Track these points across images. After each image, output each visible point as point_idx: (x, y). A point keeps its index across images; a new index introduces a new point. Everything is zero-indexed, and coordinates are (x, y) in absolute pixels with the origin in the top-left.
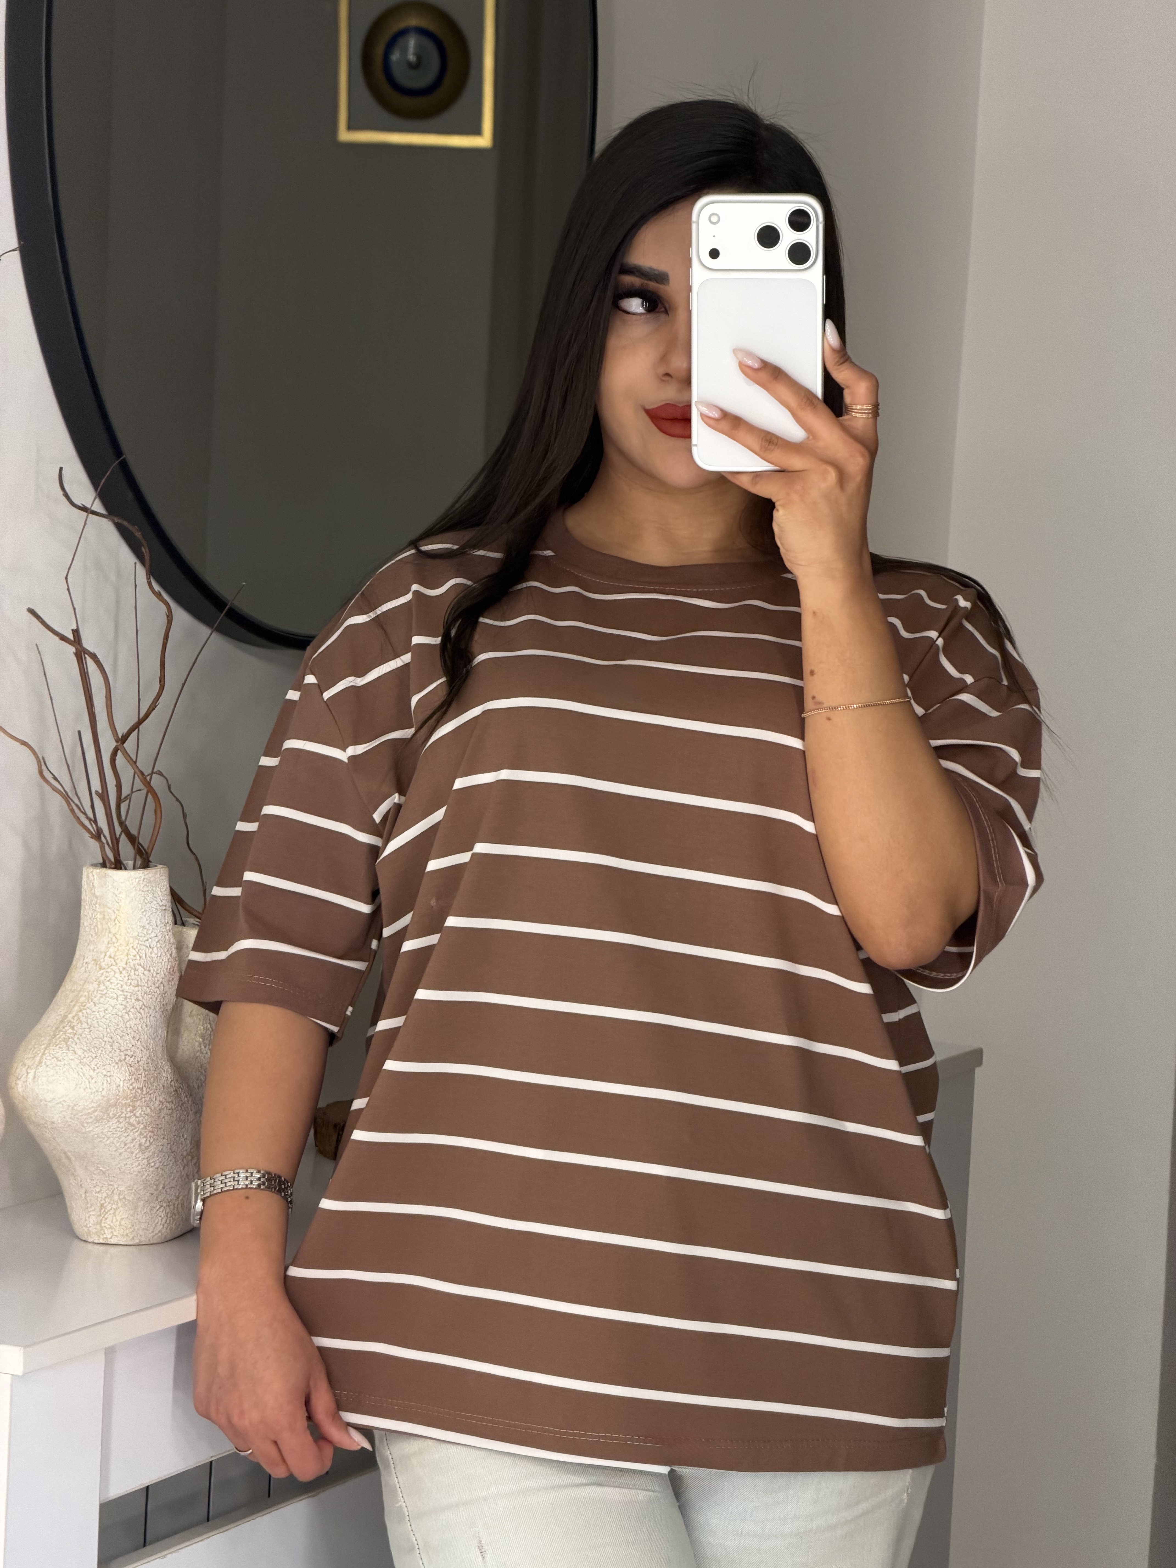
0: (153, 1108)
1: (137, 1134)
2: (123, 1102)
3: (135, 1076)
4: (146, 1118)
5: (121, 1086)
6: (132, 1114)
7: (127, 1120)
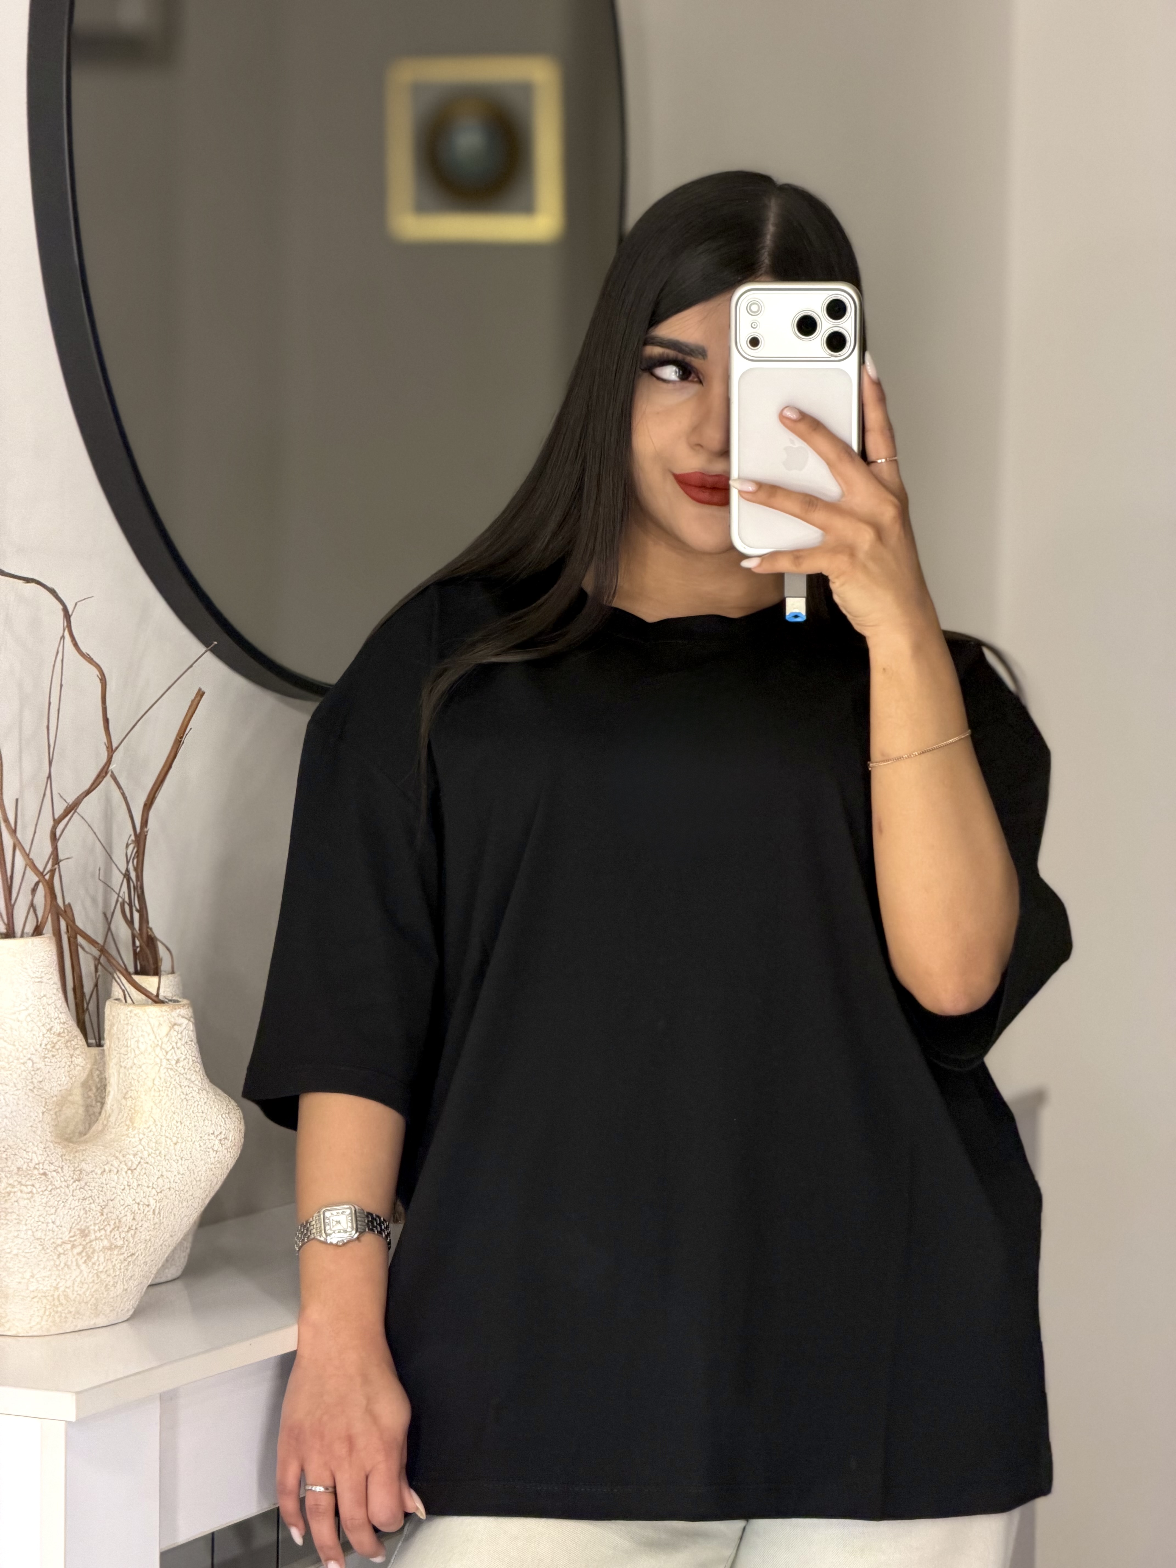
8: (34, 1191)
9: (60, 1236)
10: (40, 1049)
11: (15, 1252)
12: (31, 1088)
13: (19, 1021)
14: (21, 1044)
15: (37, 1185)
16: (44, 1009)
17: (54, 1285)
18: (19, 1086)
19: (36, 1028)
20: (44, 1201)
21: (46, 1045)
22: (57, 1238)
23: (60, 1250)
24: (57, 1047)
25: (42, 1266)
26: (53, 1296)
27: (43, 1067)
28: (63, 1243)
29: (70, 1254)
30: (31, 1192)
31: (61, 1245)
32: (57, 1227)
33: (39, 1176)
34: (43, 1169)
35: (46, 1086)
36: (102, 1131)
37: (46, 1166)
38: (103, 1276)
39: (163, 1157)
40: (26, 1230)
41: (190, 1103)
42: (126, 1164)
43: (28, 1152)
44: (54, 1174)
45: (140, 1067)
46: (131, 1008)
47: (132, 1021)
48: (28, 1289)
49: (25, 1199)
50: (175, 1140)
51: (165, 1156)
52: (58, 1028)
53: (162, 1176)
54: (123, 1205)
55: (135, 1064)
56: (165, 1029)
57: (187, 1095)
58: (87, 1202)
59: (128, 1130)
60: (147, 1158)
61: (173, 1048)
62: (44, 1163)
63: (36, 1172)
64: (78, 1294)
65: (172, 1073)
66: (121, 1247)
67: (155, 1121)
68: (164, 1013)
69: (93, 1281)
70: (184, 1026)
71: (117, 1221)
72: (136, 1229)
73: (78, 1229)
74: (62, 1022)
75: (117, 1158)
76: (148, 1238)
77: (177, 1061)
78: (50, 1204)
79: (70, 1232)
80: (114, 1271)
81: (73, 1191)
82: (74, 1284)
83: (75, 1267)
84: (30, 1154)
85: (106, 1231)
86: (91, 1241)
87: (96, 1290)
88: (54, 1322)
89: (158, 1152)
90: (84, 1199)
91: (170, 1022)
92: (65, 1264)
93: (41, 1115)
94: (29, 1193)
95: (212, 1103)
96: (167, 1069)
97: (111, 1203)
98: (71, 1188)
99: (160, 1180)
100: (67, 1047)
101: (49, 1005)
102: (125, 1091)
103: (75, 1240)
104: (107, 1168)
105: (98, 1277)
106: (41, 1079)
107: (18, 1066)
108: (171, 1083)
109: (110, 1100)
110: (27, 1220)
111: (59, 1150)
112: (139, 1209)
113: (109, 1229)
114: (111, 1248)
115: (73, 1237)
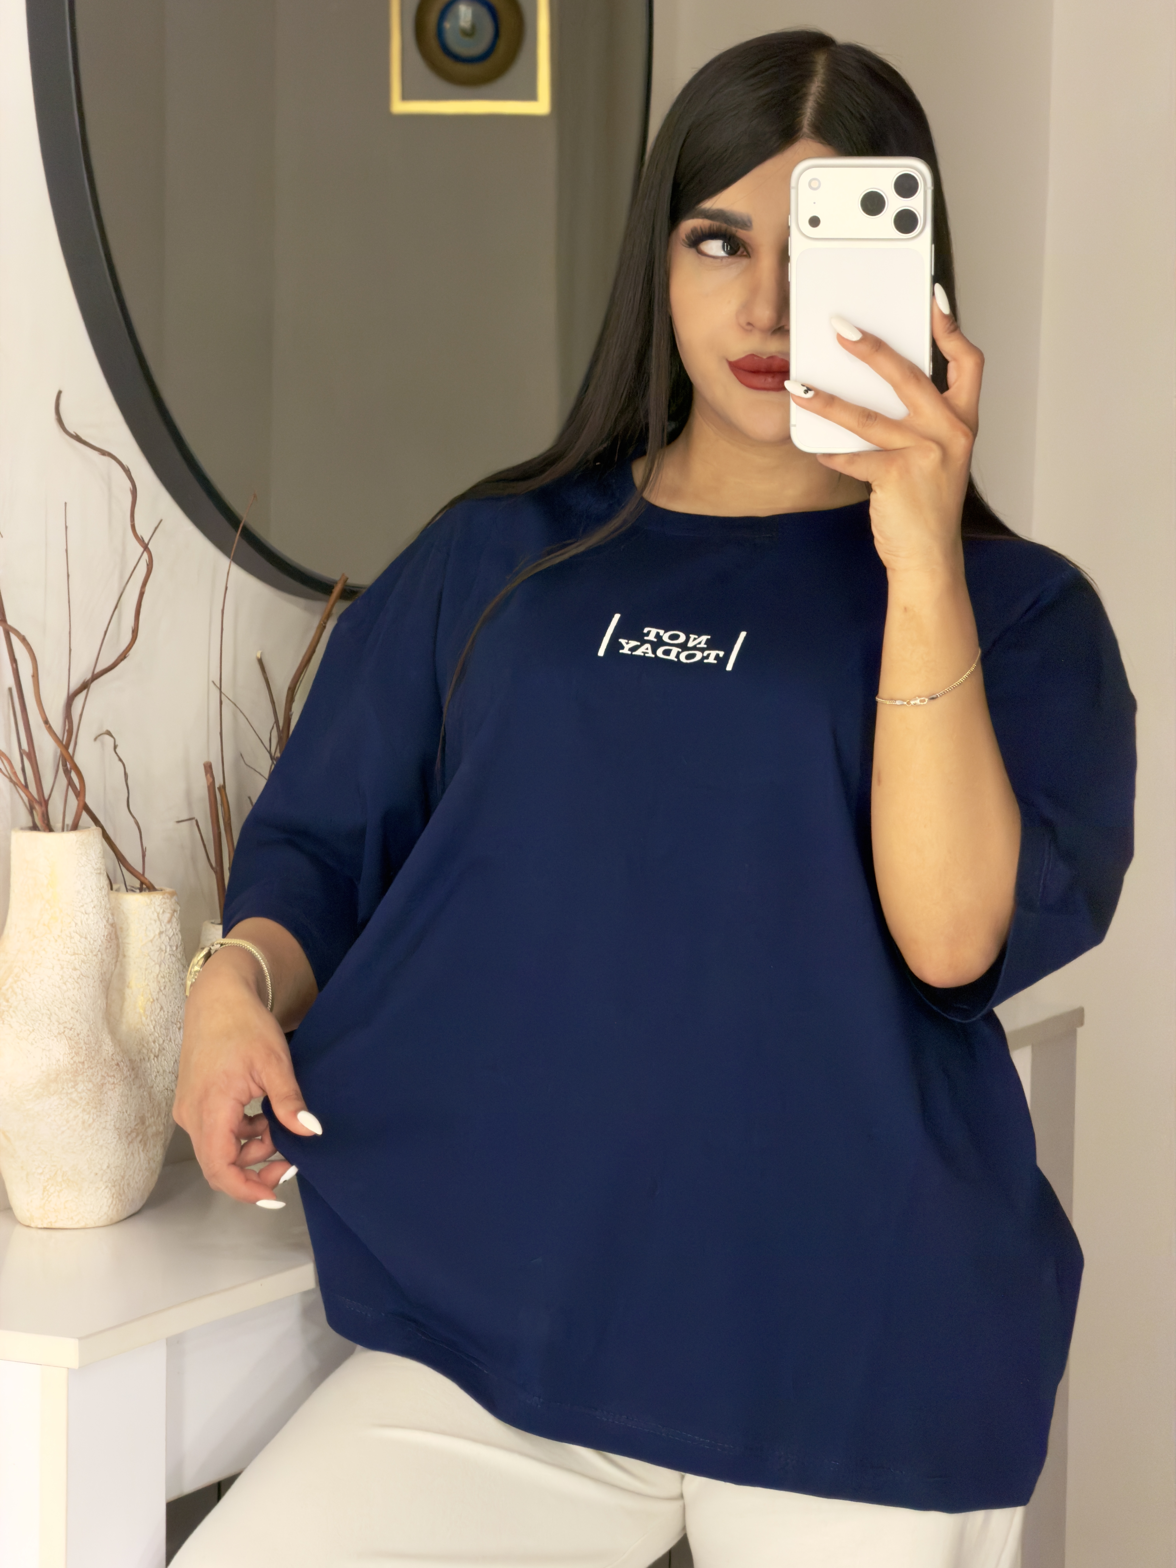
0: (95, 1083)
2: (64, 1077)
3: (75, 1050)
4: (89, 1093)
7: (69, 1096)
8: (115, 1082)
9: (129, 1125)
10: (104, 941)
12: (101, 979)
13: (86, 913)
14: (92, 937)
15: (116, 1076)
16: (102, 900)
17: (122, 1174)
19: (100, 920)
21: (107, 935)
22: (128, 1128)
23: (130, 1138)
25: (116, 1156)
26: (120, 1186)
27: (106, 958)
28: (132, 1132)
29: (136, 1141)
30: (114, 1083)
31: (129, 1134)
32: (129, 1116)
33: (115, 1067)
34: (116, 1060)
37: (117, 1057)
38: (151, 1162)
39: (173, 1041)
40: (110, 1121)
44: (122, 1063)
49: (109, 1090)
54: (159, 1091)
56: (167, 916)
58: (142, 1090)
60: (162, 1045)
61: (174, 934)
64: (137, 1183)
65: (174, 959)
68: (168, 901)
69: (146, 1169)
70: (178, 912)
73: (140, 1117)
79: (135, 1120)
81: (134, 1079)
82: (134, 1173)
83: (136, 1155)
85: (154, 1118)
86: (146, 1128)
89: (169, 1038)
90: (140, 1087)
92: (132, 1153)
94: (113, 1084)
96: (170, 955)
97: (152, 1090)
103: (137, 1129)
105: (149, 1163)
108: (172, 968)
110: (111, 1110)
113: (156, 1115)
114: (157, 1134)
115: (136, 1125)
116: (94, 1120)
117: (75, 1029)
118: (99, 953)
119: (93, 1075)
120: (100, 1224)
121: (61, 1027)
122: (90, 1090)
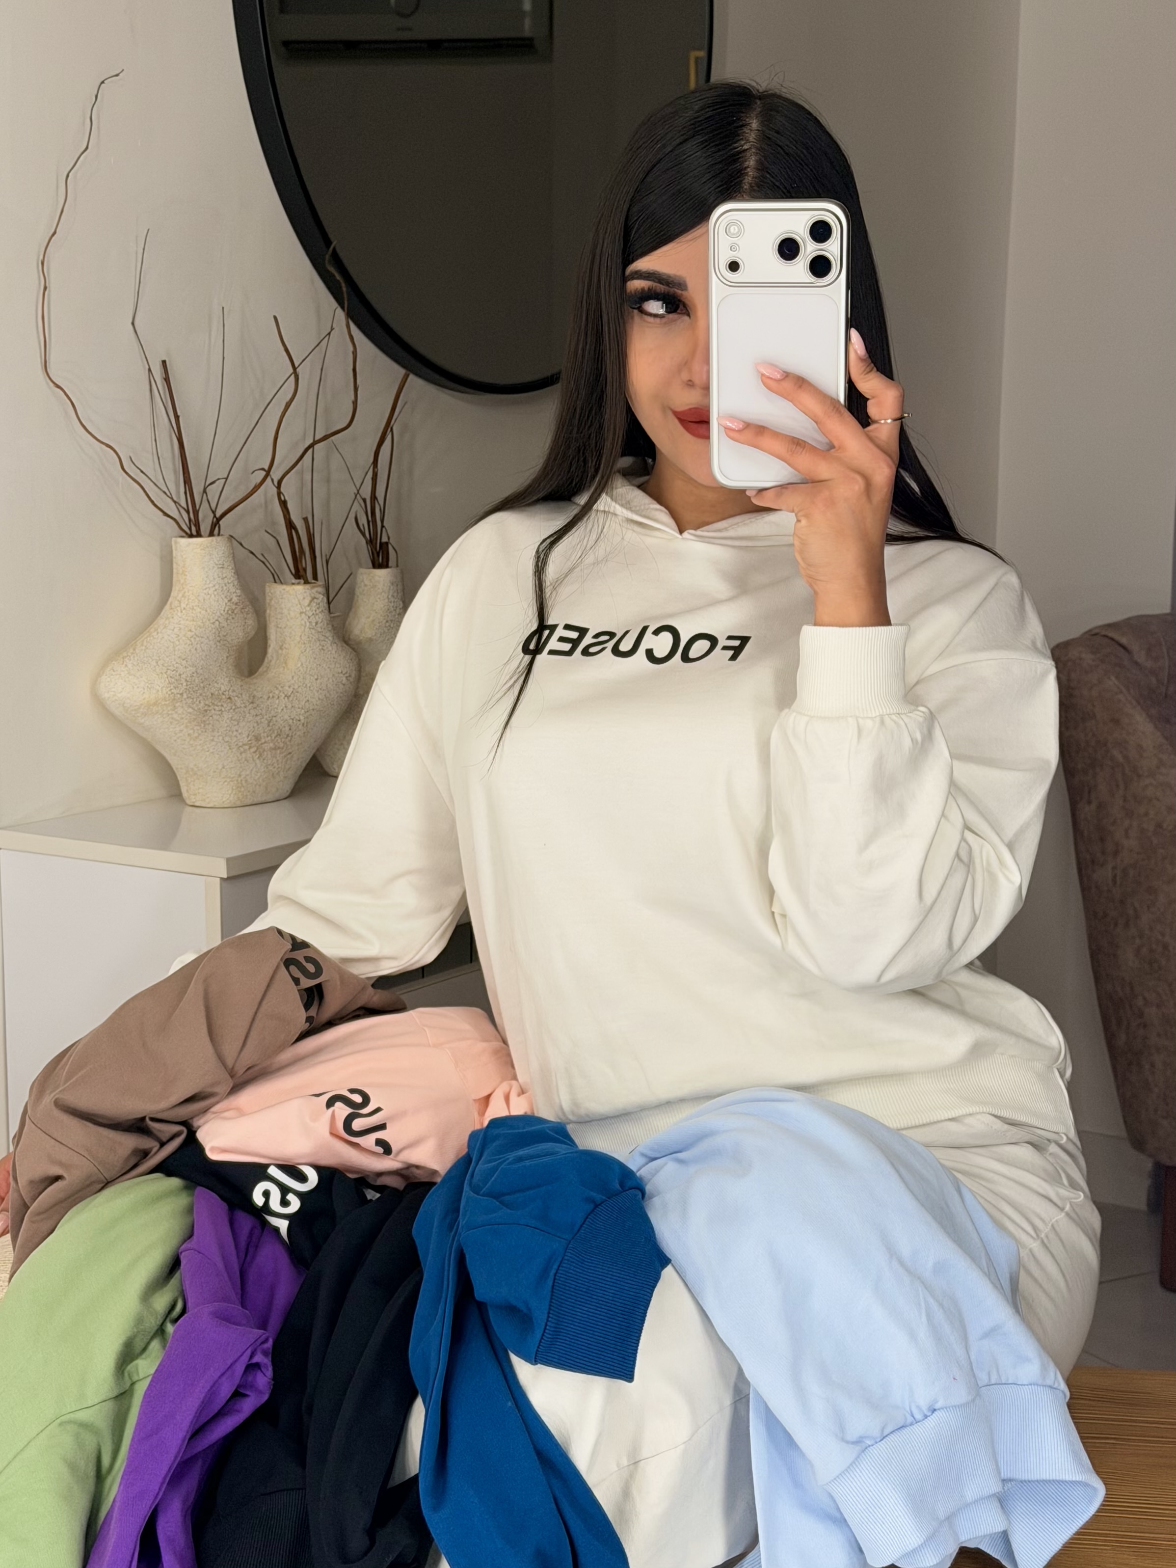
0: (196, 709)
1: (182, 727)
2: (163, 703)
3: (174, 685)
4: (189, 715)
5: (160, 691)
6: (173, 712)
7: (170, 716)
8: (223, 710)
9: (241, 740)
10: (224, 614)
11: (211, 750)
12: (218, 639)
13: (208, 594)
14: (212, 610)
15: (225, 705)
16: (226, 585)
17: (238, 773)
18: (211, 638)
19: (221, 599)
20: (230, 716)
21: (228, 611)
22: (239, 742)
23: (242, 749)
24: (235, 612)
25: (230, 760)
26: (237, 780)
27: (226, 626)
28: (244, 745)
29: (248, 752)
30: (221, 710)
31: (242, 746)
32: (240, 734)
33: (226, 700)
34: (228, 695)
35: (229, 639)
36: (266, 671)
37: (230, 693)
38: (271, 768)
39: (308, 688)
40: (219, 736)
41: (326, 651)
42: (283, 693)
43: (218, 683)
44: (236, 698)
45: (291, 628)
46: (284, 587)
47: (284, 596)
48: (220, 776)
49: (216, 714)
50: (316, 677)
51: (310, 687)
52: (235, 599)
53: (308, 701)
54: (282, 720)
55: (287, 625)
56: (307, 602)
57: (323, 646)
58: (259, 717)
59: (284, 670)
61: (313, 614)
62: (229, 691)
63: (224, 697)
64: (254, 780)
65: (313, 631)
66: (282, 748)
67: (302, 664)
68: (307, 591)
69: (264, 771)
70: (320, 599)
71: (279, 731)
72: (292, 736)
73: (254, 736)
74: (239, 594)
75: (277, 689)
76: (300, 742)
77: (317, 623)
78: (233, 719)
79: (248, 737)
80: (278, 764)
81: (249, 710)
82: (251, 773)
83: (252, 761)
84: (219, 684)
85: (271, 737)
86: (262, 744)
87: (266, 778)
88: (238, 798)
89: (304, 685)
90: (257, 715)
91: (312, 597)
92: (246, 760)
93: (225, 658)
94: (219, 711)
95: (340, 652)
96: (310, 628)
97: (274, 719)
98: (248, 708)
99: (307, 704)
100: (242, 612)
101: (229, 583)
102: (281, 644)
103: (251, 743)
104: (271, 695)
105: (267, 768)
106: (225, 634)
107: (210, 625)
108: (312, 638)
109: (270, 650)
110: (218, 729)
111: (239, 683)
112: (293, 722)
113: (273, 736)
114: (275, 749)
115: (250, 741)
116: (199, 735)
117: (177, 671)
118: (217, 623)
119: (193, 703)
120: (226, 806)
121: (165, 668)
122: (190, 713)
